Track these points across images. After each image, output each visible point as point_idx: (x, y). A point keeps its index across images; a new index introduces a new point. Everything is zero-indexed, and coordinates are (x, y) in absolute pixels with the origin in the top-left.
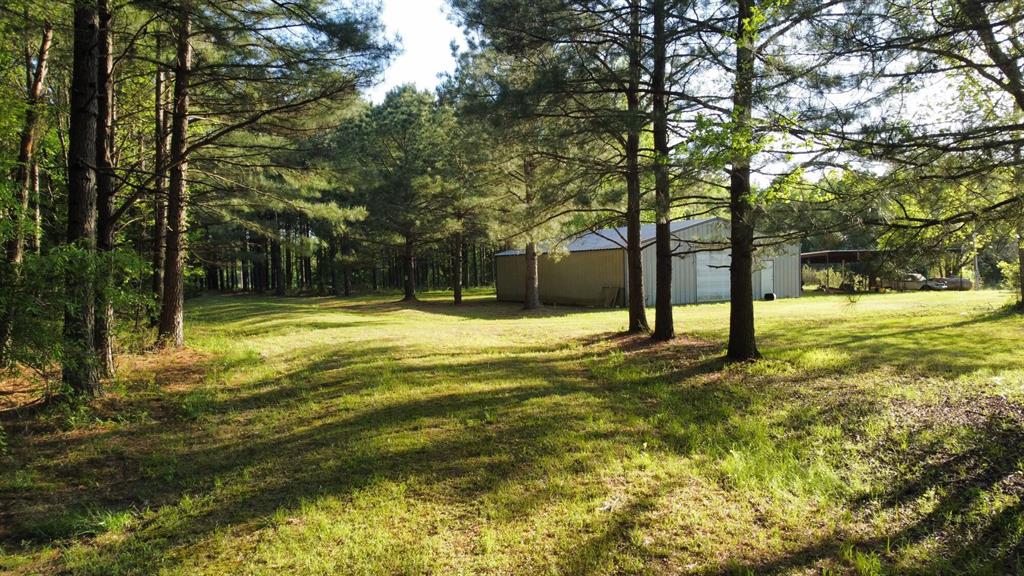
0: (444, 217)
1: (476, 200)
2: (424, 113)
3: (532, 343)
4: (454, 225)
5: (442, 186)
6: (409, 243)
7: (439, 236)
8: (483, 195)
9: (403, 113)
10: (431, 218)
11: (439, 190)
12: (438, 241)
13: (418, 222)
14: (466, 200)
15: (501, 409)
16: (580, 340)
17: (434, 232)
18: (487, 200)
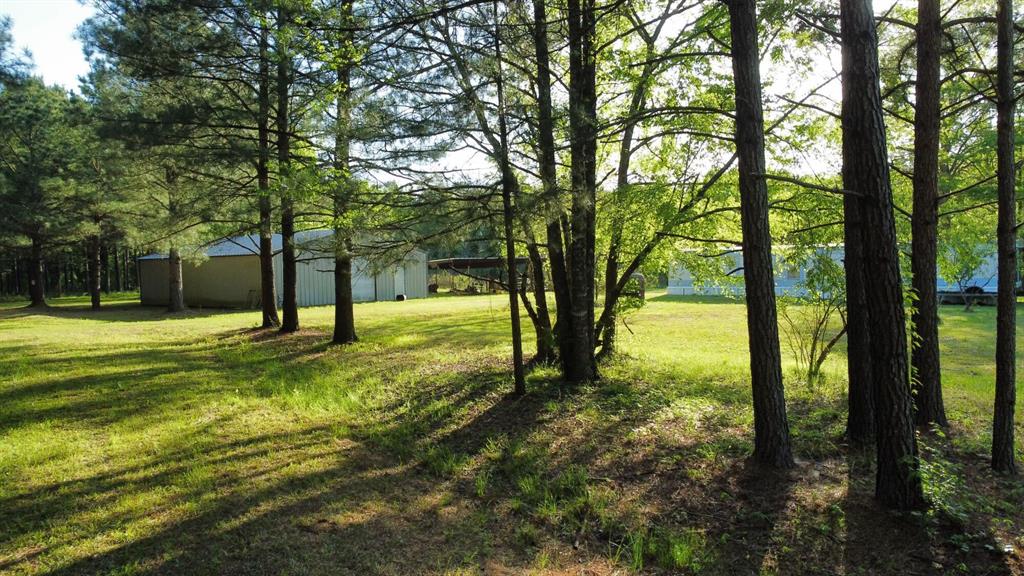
0: (79, 220)
1: (114, 205)
2: (54, 111)
3: (172, 339)
4: (91, 228)
5: (77, 190)
6: (36, 247)
7: (73, 238)
8: (122, 199)
9: (27, 108)
10: (63, 221)
11: (72, 193)
12: (73, 244)
13: (48, 225)
14: (104, 205)
15: (132, 382)
16: (216, 335)
17: (68, 234)
18: (127, 205)
